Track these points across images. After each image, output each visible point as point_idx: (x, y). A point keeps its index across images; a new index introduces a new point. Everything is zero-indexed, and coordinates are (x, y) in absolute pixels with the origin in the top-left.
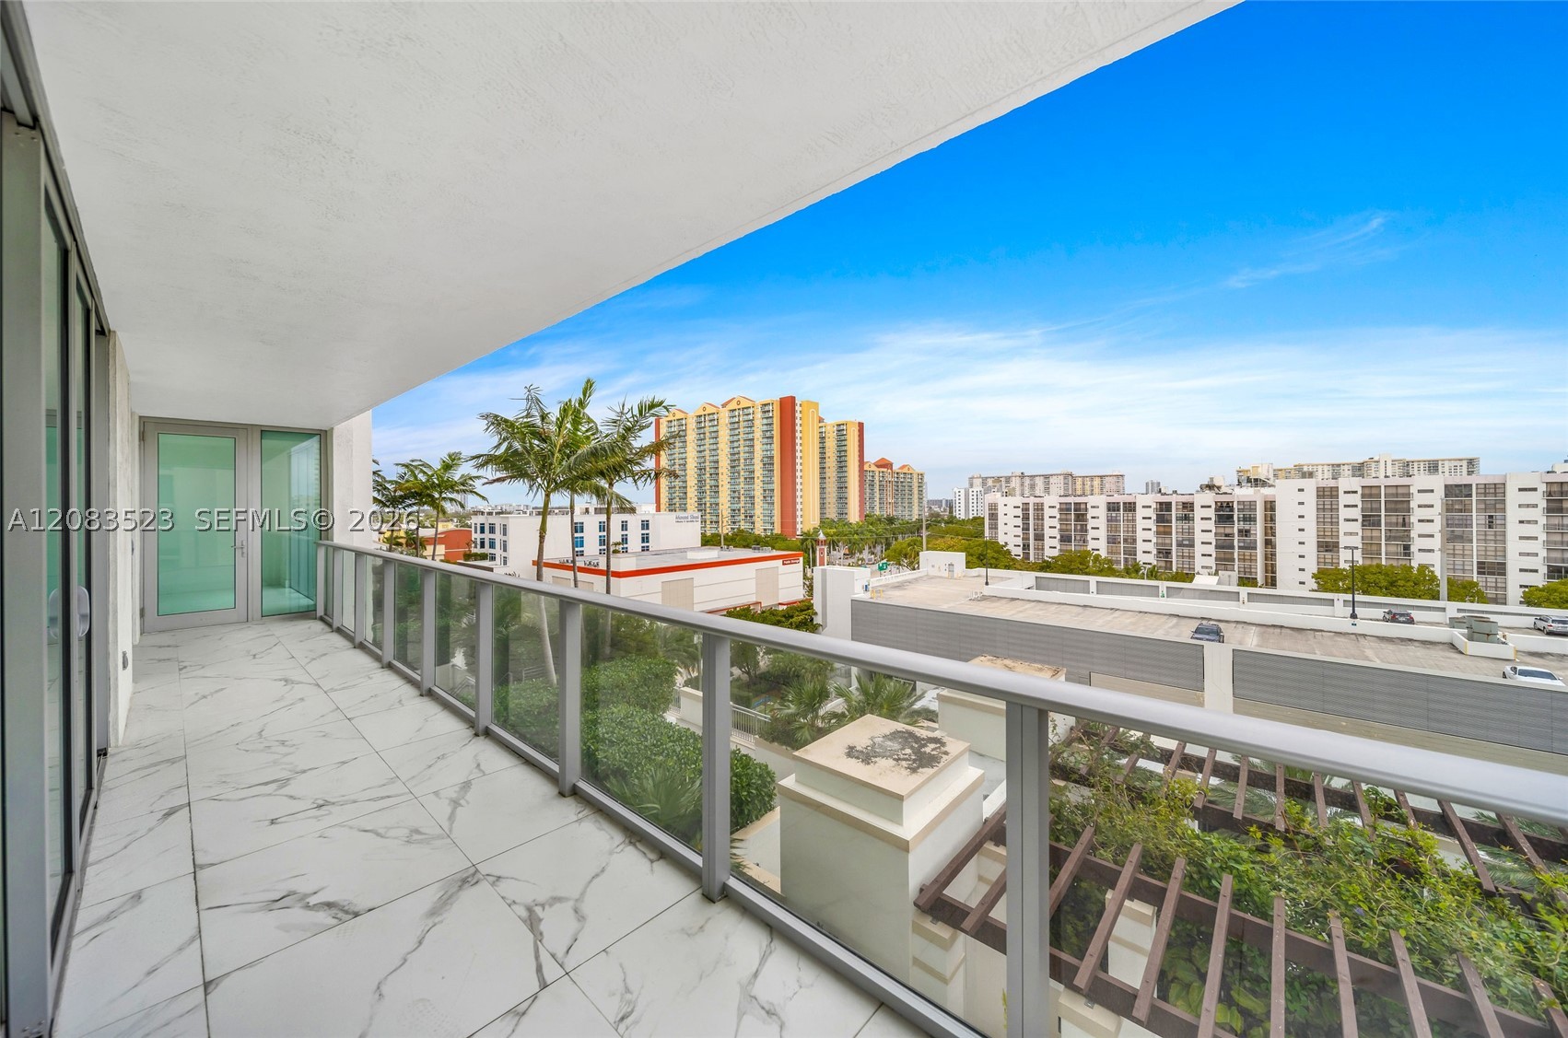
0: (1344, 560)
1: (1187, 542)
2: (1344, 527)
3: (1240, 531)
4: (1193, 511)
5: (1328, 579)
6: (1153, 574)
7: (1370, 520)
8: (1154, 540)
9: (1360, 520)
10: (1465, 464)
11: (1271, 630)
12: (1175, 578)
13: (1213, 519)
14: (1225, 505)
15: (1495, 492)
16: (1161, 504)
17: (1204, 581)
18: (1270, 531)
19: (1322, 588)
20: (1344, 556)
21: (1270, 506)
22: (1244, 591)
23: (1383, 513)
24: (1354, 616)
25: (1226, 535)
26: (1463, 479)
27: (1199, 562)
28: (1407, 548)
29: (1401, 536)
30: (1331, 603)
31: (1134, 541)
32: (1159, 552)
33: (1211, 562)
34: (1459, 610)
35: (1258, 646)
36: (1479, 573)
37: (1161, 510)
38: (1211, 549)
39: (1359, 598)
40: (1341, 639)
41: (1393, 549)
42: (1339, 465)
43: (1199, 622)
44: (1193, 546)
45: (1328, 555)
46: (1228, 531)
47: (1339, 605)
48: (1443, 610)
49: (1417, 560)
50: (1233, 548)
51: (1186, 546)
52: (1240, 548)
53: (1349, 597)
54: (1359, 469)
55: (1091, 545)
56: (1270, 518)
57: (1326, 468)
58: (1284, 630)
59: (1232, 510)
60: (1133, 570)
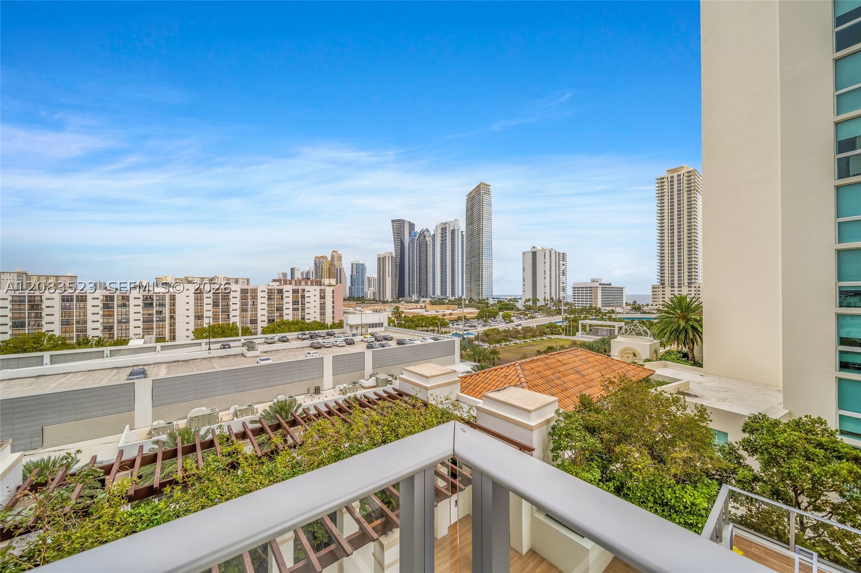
0: (206, 322)
1: (125, 320)
2: (206, 307)
3: (157, 312)
4: (129, 301)
5: (199, 333)
6: (100, 343)
7: (216, 304)
8: (101, 321)
9: (212, 304)
10: (246, 280)
11: (173, 364)
12: (116, 344)
13: (142, 306)
14: (148, 297)
15: (255, 291)
16: (106, 296)
17: (135, 343)
18: (173, 311)
19: (197, 338)
20: (206, 321)
21: (173, 298)
22: (159, 345)
23: (220, 301)
24: (209, 349)
25: (149, 315)
26: (246, 287)
27: (132, 331)
28: (228, 315)
29: (226, 311)
30: (200, 344)
31: (85, 322)
32: (105, 328)
33: (140, 331)
34: (245, 340)
35: (166, 374)
36: (250, 324)
37: (106, 301)
38: (140, 323)
39: (212, 340)
40: (205, 361)
41: (224, 316)
42: (203, 278)
43: (132, 368)
44: (128, 322)
45: (199, 321)
46: (150, 312)
47: (203, 345)
48: (240, 340)
49: (232, 320)
50: (153, 321)
51: (124, 322)
52: (157, 321)
53: (207, 340)
54: (211, 281)
55: (45, 328)
56: (173, 304)
57: (198, 279)
58: (179, 363)
59: (152, 300)
60: (84, 342)
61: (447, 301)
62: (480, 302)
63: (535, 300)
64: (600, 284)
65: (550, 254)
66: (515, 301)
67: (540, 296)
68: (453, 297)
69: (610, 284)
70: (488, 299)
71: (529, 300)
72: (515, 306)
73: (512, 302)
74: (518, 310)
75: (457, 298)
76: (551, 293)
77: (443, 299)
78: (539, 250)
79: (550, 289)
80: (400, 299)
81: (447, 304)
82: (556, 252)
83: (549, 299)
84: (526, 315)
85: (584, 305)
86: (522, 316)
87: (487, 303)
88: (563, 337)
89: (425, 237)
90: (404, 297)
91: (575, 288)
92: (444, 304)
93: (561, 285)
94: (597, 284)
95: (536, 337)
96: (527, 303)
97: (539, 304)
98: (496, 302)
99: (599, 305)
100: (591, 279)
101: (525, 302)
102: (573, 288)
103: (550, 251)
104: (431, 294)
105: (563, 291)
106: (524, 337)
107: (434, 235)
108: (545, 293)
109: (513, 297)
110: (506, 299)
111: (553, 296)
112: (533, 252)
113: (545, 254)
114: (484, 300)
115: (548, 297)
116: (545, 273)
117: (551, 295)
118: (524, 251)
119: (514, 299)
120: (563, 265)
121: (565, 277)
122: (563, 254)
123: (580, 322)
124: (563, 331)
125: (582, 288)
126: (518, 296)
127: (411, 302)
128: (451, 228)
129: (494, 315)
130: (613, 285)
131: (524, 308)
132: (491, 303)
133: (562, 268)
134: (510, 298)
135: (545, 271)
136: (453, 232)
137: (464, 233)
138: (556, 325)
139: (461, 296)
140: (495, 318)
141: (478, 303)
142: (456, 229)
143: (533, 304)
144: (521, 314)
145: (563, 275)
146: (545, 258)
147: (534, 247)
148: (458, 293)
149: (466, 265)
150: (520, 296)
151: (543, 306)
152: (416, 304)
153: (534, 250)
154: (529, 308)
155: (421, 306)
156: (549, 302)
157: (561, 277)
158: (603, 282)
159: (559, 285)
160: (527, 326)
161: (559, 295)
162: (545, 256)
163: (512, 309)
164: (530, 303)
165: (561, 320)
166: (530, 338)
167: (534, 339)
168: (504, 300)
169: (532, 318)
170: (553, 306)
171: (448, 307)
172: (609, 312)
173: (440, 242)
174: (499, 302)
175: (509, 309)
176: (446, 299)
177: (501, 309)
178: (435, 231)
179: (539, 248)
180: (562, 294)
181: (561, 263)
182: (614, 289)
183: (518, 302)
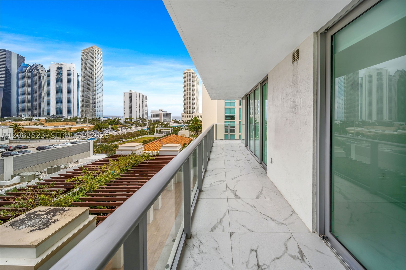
61: (63, 119)
62: (94, 120)
63: (131, 118)
64: (163, 112)
65: (140, 95)
66: (119, 119)
67: (134, 116)
68: (69, 117)
69: (167, 112)
70: (99, 118)
71: (128, 119)
72: (119, 122)
73: (117, 120)
74: (121, 124)
75: (72, 117)
76: (140, 115)
77: (59, 118)
78: (134, 93)
79: (140, 113)
80: (5, 118)
81: (64, 121)
82: (142, 95)
83: (139, 118)
84: (127, 127)
85: (156, 121)
86: (124, 127)
87: (99, 121)
88: (148, 136)
89: (38, 70)
90: (11, 116)
91: (152, 113)
92: (61, 121)
93: (145, 111)
94: (161, 112)
95: (134, 137)
96: (126, 120)
97: (133, 121)
98: (106, 120)
99: (162, 121)
100: (159, 109)
101: (125, 120)
102: (151, 113)
103: (140, 94)
104: (45, 114)
105: (146, 114)
106: (129, 138)
107: (49, 71)
108: (137, 115)
109: (118, 117)
110: (113, 118)
111: (141, 116)
112: (130, 93)
113: (137, 95)
114: (97, 118)
115: (138, 117)
116: (137, 105)
117: (140, 116)
118: (125, 92)
119: (118, 118)
120: (146, 101)
121: (147, 107)
122: (146, 96)
123: (156, 128)
124: (148, 133)
125: (155, 113)
126: (120, 116)
127: (22, 120)
128: (67, 69)
129: (106, 128)
130: (168, 112)
131: (124, 123)
132: (103, 120)
133: (146, 103)
134: (116, 117)
135: (137, 104)
136: (69, 72)
137: (80, 74)
138: (145, 131)
139: (77, 116)
140: (106, 129)
141: (93, 120)
142: (72, 70)
143: (130, 120)
144: (123, 126)
145: (146, 106)
146: (137, 97)
147: (131, 91)
148: (74, 113)
149: (81, 96)
150: (122, 116)
151: (136, 122)
152: (29, 122)
153: (131, 92)
154: (128, 123)
155: (36, 123)
156: (139, 120)
157: (145, 107)
158: (164, 111)
159: (144, 111)
160: (129, 132)
161: (144, 116)
162: (137, 96)
163: (117, 124)
164: (129, 120)
165: (147, 128)
166: (131, 138)
167: (134, 138)
168: (112, 119)
169: (131, 128)
170: (141, 122)
171: (66, 123)
172: (167, 124)
173: (56, 77)
174: (108, 120)
175: (115, 124)
176: (62, 118)
177: (110, 124)
178: (50, 68)
179: (133, 91)
180: (145, 116)
181: (145, 100)
182: (168, 114)
183: (121, 119)
